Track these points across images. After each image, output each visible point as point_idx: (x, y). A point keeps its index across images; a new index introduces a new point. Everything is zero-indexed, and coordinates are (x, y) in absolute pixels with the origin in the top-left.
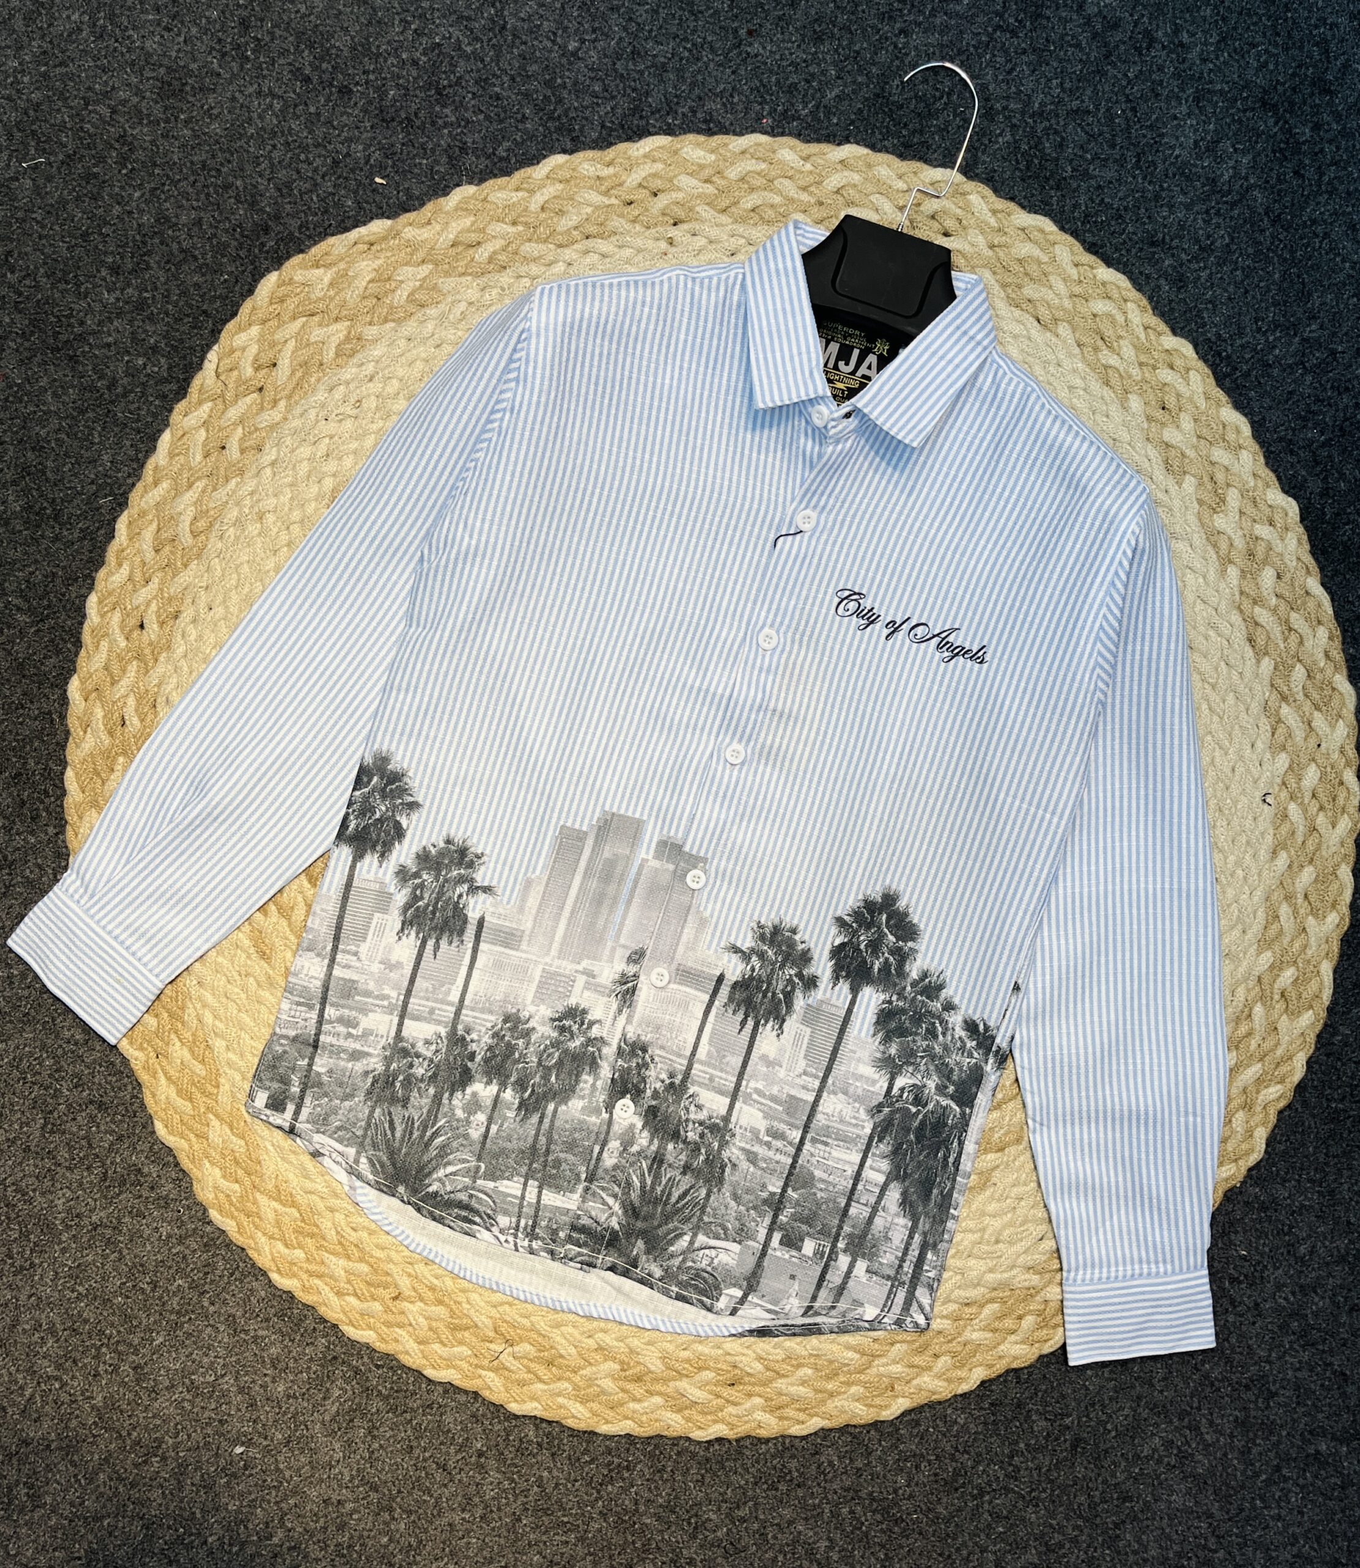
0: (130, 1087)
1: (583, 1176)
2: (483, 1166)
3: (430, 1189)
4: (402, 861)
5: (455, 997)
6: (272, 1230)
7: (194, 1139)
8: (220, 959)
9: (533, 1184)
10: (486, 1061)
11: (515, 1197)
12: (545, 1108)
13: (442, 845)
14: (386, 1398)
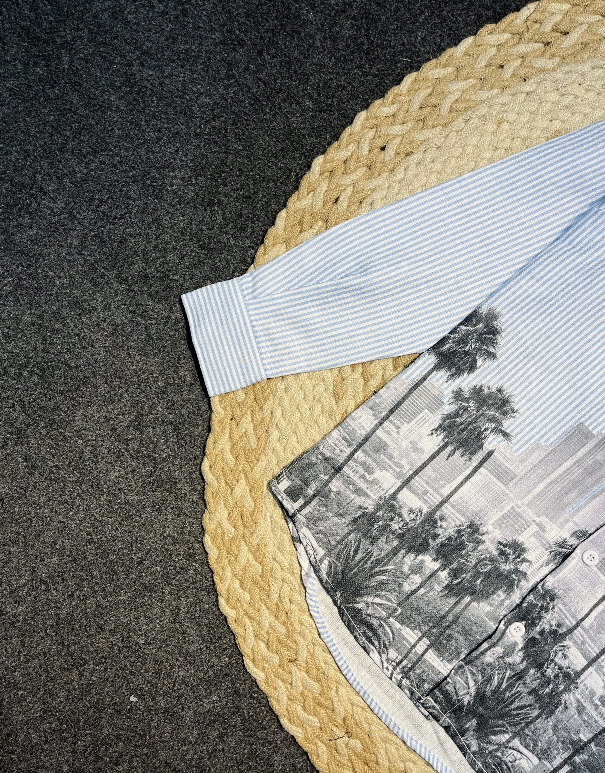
0: (200, 428)
1: (462, 656)
2: (400, 610)
3: (357, 606)
4: (462, 386)
5: (446, 492)
6: (239, 570)
7: (223, 484)
8: (308, 382)
9: (425, 642)
10: (443, 545)
11: (410, 643)
12: (463, 598)
13: (494, 390)
14: (244, 720)
